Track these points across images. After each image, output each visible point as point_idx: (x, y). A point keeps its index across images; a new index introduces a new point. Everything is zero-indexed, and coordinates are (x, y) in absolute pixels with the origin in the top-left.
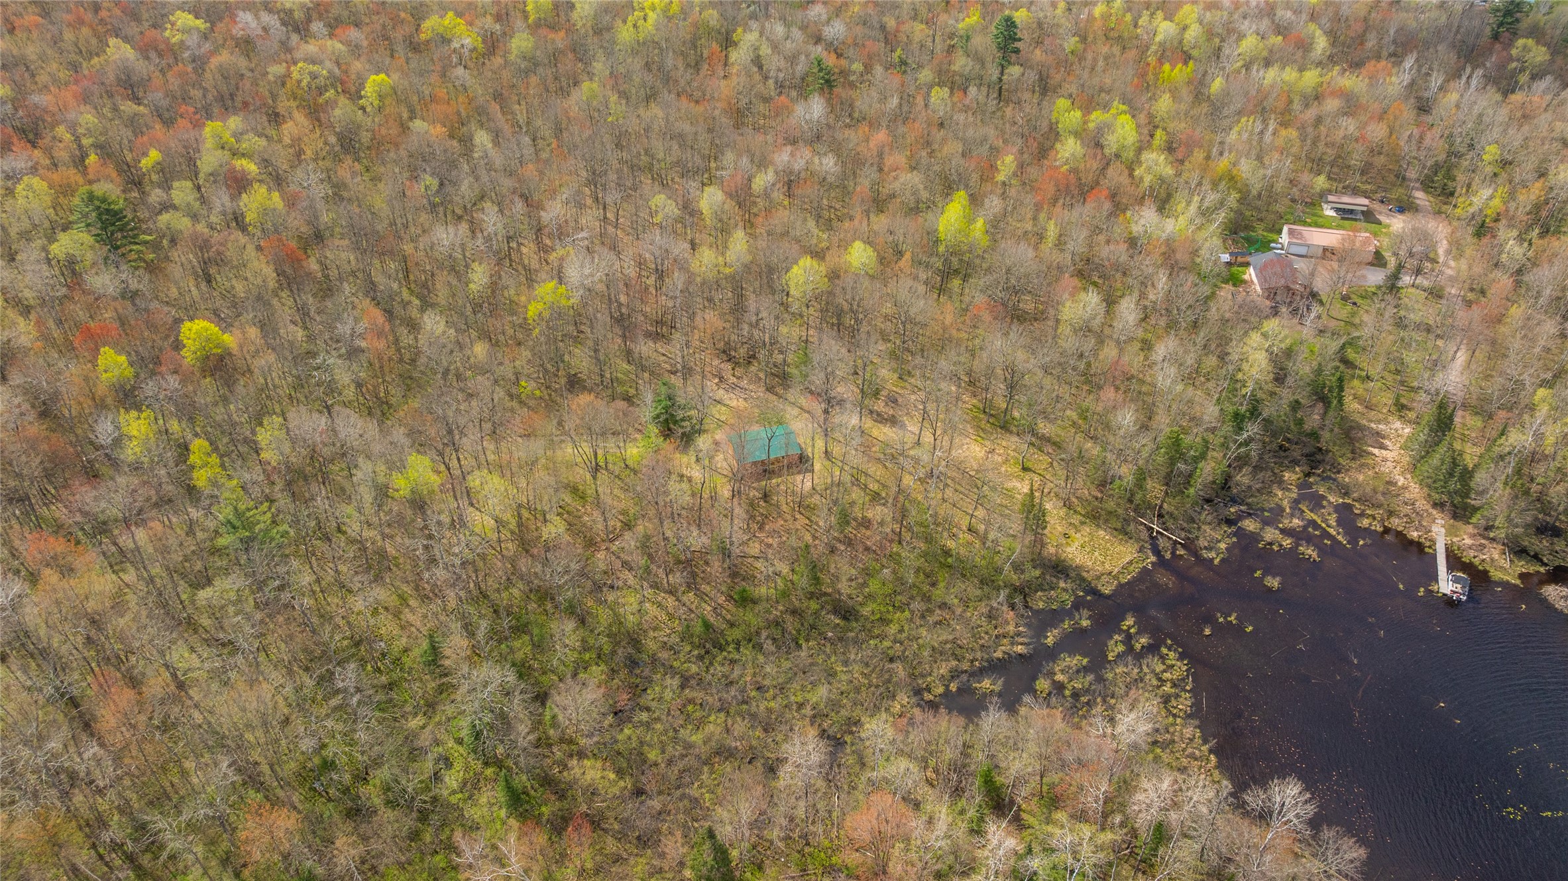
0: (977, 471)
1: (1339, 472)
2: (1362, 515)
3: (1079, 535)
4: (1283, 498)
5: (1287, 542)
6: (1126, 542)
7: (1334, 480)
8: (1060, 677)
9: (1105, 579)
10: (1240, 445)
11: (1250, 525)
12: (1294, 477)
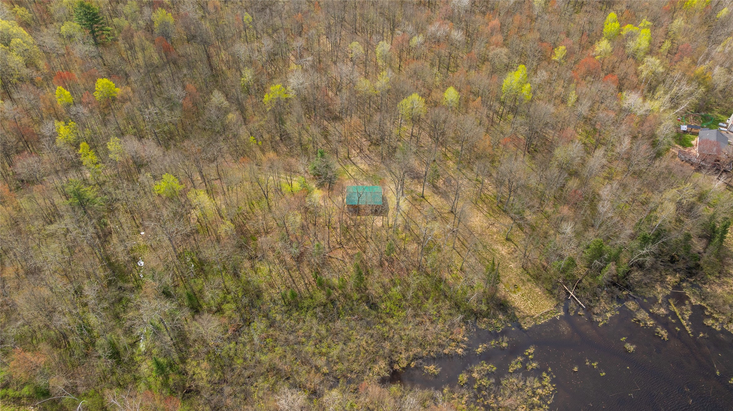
0: (480, 235)
1: (705, 284)
2: (710, 316)
3: (523, 288)
4: (660, 292)
5: (650, 323)
6: (551, 298)
7: (700, 288)
8: (475, 375)
9: (528, 319)
10: (640, 257)
11: (631, 305)
12: (673, 280)
